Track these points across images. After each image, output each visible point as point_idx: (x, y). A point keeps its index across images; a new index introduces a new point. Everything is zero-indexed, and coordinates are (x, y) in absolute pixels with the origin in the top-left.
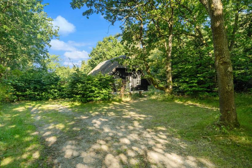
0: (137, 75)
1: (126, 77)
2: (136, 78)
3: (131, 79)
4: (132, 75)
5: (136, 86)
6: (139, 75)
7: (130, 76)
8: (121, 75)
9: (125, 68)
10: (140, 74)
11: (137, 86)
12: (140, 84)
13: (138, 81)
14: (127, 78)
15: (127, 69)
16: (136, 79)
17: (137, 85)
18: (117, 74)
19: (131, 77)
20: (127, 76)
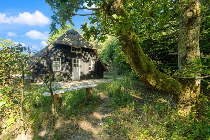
0: (89, 58)
1: (73, 59)
2: (87, 61)
3: (80, 62)
4: (82, 58)
5: (88, 72)
6: (92, 57)
7: (79, 58)
8: (64, 56)
9: (71, 46)
10: (94, 56)
11: (90, 72)
12: (94, 70)
13: (90, 65)
14: (75, 61)
15: (73, 48)
16: (88, 63)
17: (90, 70)
18: (57, 53)
19: (80, 60)
20: (75, 58)
